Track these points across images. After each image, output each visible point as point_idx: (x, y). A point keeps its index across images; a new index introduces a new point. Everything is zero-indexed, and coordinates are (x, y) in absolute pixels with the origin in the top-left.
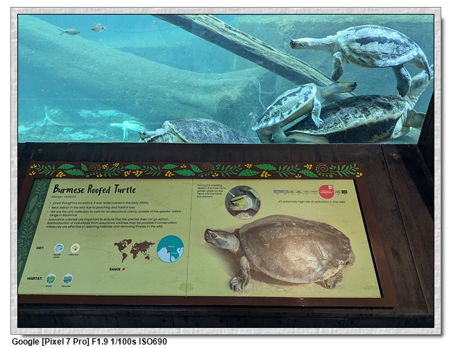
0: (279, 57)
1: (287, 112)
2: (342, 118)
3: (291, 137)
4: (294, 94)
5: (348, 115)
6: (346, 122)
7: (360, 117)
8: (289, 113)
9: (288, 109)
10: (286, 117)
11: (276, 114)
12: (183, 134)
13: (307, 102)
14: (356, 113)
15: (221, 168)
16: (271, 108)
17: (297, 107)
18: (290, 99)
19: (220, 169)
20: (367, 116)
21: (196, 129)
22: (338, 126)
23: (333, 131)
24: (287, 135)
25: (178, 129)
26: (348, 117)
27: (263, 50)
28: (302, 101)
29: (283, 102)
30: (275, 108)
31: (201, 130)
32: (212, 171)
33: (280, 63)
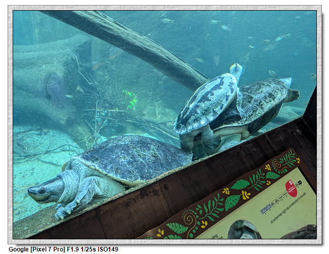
1: (219, 107)
2: (258, 106)
3: (217, 134)
4: (217, 87)
5: (261, 102)
6: (262, 108)
7: (270, 101)
8: (221, 108)
9: (218, 103)
10: (219, 113)
11: (206, 112)
13: (233, 93)
14: (266, 98)
15: (203, 209)
16: (197, 106)
17: (227, 100)
18: (217, 93)
20: (274, 99)
21: (128, 158)
22: (257, 113)
23: (256, 118)
25: (105, 168)
26: (262, 103)
28: (229, 93)
29: (209, 96)
30: (203, 105)
31: (133, 157)
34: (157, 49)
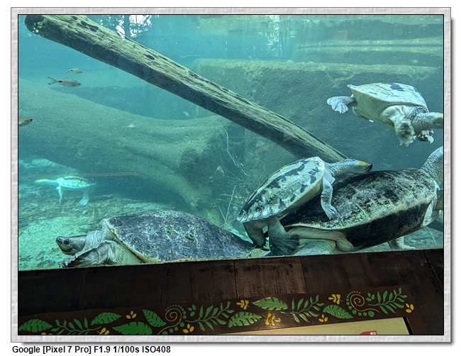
0: (257, 113)
1: (289, 198)
2: (362, 206)
3: (292, 233)
4: (294, 172)
5: (369, 201)
6: (369, 211)
7: (386, 203)
8: (292, 200)
9: (289, 192)
10: (287, 206)
11: (271, 201)
12: (132, 244)
13: (314, 184)
14: (379, 197)
16: (264, 192)
17: (302, 191)
18: (291, 179)
19: (197, 316)
20: (395, 201)
21: (154, 232)
22: (359, 217)
23: (354, 224)
24: (287, 230)
26: (370, 203)
27: (237, 103)
28: (308, 183)
29: (280, 183)
30: (270, 191)
31: (161, 232)
32: (183, 320)
33: (259, 119)
34: (284, 126)
